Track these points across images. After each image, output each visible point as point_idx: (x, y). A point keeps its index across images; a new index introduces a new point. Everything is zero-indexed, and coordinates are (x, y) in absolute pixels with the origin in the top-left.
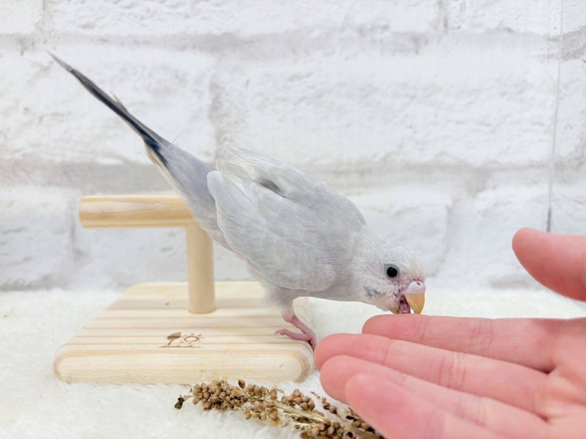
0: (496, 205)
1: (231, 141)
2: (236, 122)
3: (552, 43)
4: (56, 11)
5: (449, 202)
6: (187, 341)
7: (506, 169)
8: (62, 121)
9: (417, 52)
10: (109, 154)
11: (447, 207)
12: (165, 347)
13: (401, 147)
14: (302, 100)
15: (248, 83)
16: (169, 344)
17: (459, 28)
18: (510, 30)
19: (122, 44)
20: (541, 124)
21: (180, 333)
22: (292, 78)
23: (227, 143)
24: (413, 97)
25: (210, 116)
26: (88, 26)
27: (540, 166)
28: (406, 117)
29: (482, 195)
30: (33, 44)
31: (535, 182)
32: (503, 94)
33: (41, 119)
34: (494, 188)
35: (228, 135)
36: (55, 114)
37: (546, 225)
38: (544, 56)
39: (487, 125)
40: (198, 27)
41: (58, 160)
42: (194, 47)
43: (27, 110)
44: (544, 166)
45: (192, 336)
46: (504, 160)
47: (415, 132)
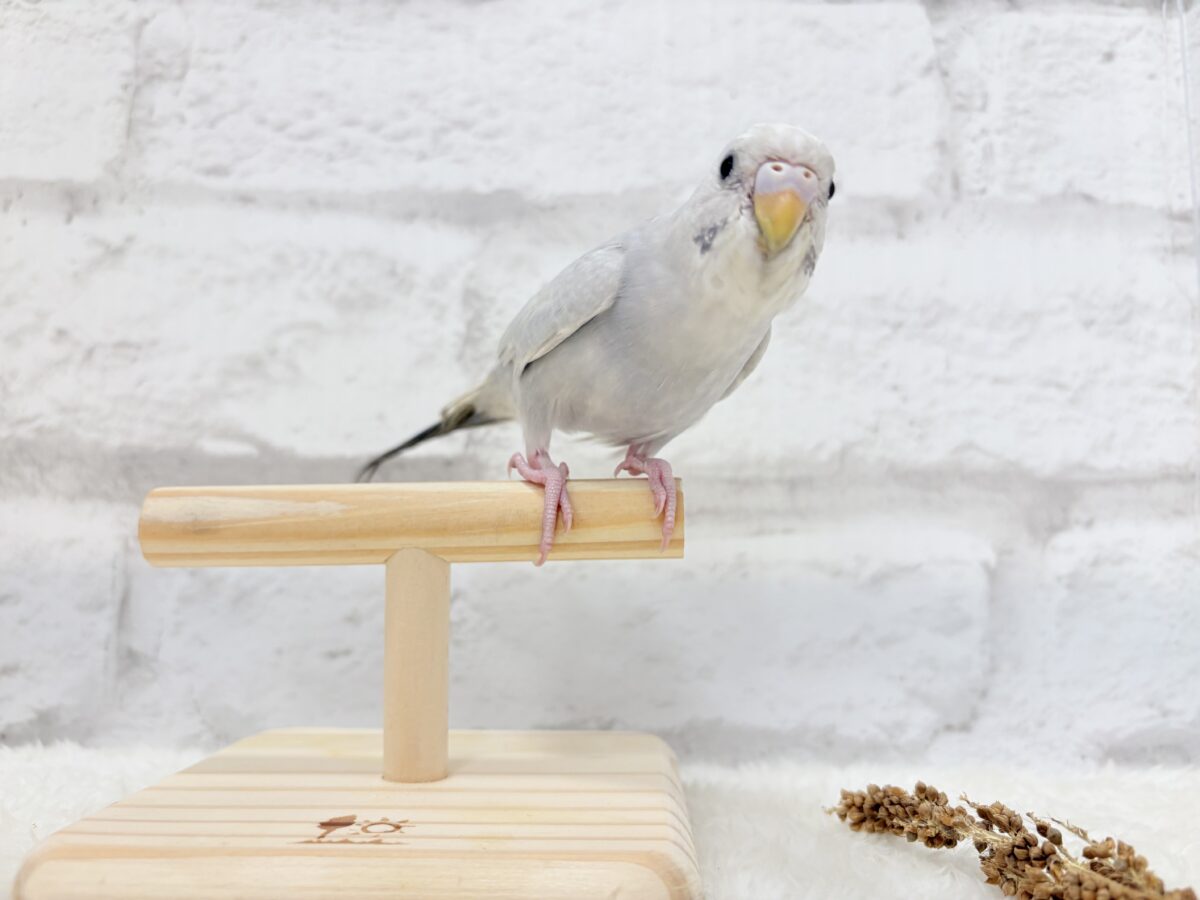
0: (1096, 563)
3: (1178, 224)
4: (153, 140)
5: (990, 556)
6: (368, 832)
7: (1110, 482)
8: (135, 360)
9: (901, 236)
10: (226, 433)
11: (986, 566)
12: (311, 842)
13: (875, 430)
16: (322, 836)
17: (983, 191)
18: (1088, 198)
19: (284, 207)
20: (1177, 388)
21: (354, 817)
24: (898, 326)
25: (460, 357)
26: (217, 171)
28: (885, 366)
29: (1062, 540)
30: (95, 202)
31: (1179, 513)
32: (1088, 324)
33: (90, 353)
34: (1089, 524)
36: (123, 344)
38: (1165, 249)
39: (1060, 386)
40: (445, 176)
41: (114, 442)
42: (434, 215)
43: (61, 334)
45: (384, 822)
46: (1106, 462)
47: (905, 399)
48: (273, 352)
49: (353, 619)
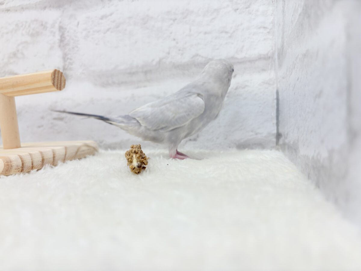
1: (71, 59)
2: (73, 48)
13: (169, 53)
14: (108, 30)
15: (78, 24)
19: (16, 11)
20: (265, 28)
22: (102, 18)
23: (69, 61)
24: (175, 20)
25: (60, 46)
27: (266, 58)
28: (171, 33)
31: (264, 70)
35: (69, 56)
37: (275, 101)
39: (226, 32)
42: (50, 6)
44: (270, 57)
46: (241, 56)
47: (177, 43)
48: (18, 51)
49: (42, 118)
